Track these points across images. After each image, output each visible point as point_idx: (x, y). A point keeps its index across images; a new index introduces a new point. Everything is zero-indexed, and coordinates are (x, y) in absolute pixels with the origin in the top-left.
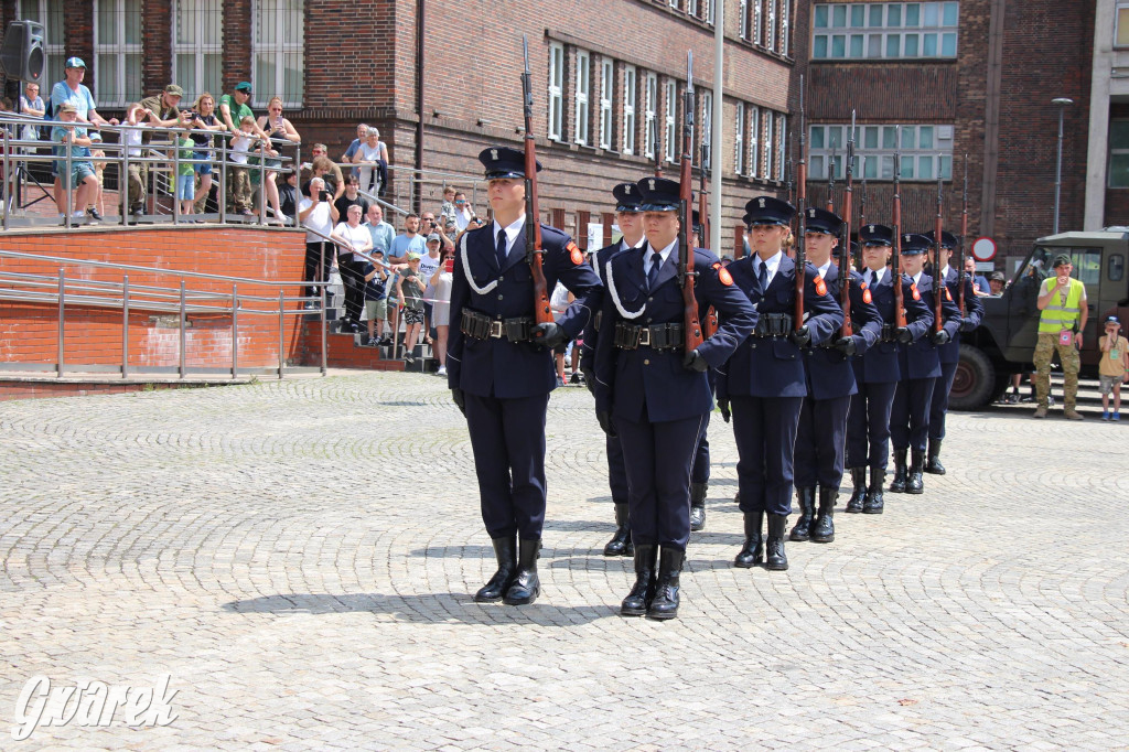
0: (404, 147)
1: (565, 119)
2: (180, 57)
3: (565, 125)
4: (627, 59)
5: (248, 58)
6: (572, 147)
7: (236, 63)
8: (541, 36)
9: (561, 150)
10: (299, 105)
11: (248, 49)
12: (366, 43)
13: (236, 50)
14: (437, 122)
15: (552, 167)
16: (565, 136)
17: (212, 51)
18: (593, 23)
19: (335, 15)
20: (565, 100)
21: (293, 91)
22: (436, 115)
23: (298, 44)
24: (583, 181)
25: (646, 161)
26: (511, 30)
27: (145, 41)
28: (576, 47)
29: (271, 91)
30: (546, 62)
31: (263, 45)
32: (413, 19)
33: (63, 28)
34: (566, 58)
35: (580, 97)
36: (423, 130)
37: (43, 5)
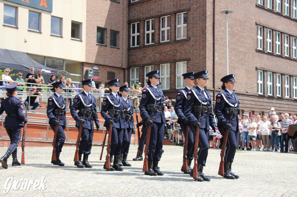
3: (264, 91)
4: (285, 73)
6: (266, 96)
7: (173, 79)
8: (254, 69)
9: (263, 97)
11: (175, 76)
13: (173, 76)
14: (219, 90)
15: (259, 101)
16: (264, 93)
17: (168, 77)
18: (272, 65)
19: (193, 66)
20: (264, 84)
24: (270, 104)
25: (293, 99)
26: (244, 67)
28: (267, 71)
29: (180, 85)
30: (256, 75)
31: (178, 74)
32: (212, 66)
33: (139, 74)
34: (264, 74)
35: (269, 83)
36: (215, 92)
37: (135, 70)
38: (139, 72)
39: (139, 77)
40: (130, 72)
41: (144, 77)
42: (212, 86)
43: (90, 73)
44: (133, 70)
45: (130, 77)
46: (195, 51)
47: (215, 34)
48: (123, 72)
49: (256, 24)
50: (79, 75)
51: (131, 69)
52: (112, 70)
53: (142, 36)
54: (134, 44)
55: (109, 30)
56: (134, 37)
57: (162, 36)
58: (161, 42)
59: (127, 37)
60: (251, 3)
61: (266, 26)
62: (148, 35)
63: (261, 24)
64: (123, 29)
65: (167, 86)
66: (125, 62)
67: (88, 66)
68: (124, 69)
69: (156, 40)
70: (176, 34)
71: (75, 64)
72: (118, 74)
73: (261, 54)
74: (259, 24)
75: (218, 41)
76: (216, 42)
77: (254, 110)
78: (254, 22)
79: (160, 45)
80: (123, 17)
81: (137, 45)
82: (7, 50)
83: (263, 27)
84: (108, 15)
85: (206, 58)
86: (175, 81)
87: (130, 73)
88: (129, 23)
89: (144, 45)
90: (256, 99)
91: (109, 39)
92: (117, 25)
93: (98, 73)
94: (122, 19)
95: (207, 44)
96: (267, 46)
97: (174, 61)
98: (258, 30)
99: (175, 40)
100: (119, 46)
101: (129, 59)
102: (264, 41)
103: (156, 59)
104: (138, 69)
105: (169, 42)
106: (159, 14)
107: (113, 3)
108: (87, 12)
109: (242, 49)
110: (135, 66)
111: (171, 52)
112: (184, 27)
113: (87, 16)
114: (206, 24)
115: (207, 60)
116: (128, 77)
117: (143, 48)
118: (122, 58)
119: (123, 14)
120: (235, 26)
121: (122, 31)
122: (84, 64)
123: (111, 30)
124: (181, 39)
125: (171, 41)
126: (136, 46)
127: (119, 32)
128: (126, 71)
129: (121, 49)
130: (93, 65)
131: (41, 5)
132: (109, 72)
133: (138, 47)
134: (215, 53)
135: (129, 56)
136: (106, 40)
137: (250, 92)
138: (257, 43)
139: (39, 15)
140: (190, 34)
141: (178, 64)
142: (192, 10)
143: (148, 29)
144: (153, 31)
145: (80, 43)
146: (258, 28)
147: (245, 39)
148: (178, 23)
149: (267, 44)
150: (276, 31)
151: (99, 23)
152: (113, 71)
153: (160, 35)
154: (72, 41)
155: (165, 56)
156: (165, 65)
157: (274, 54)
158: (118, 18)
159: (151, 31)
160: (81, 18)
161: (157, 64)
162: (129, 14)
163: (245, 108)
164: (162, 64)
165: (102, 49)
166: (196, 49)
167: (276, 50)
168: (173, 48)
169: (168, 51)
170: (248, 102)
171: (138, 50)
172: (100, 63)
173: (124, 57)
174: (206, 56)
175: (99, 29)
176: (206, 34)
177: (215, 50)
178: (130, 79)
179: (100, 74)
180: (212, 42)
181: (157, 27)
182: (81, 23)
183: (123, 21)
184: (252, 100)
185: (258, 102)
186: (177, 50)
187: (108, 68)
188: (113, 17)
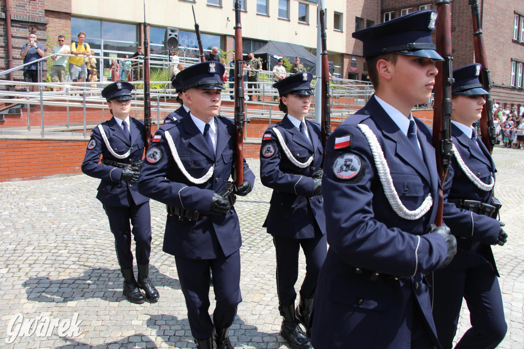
1: (515, 81)
3: (515, 82)
8: (510, 60)
9: (514, 89)
15: (511, 93)
16: (515, 85)
19: (458, 58)
20: (515, 76)
24: (519, 97)
28: (519, 62)
30: (511, 66)
34: (516, 65)
35: (520, 75)
49: (514, 12)
50: (339, 67)
55: (365, 20)
61: (522, 14)
63: (518, 13)
64: (377, 20)
67: (347, 57)
71: (334, 55)
73: (516, 45)
74: (516, 12)
78: (513, 10)
80: (378, 7)
83: (520, 15)
84: (364, 4)
88: (382, 13)
90: (509, 91)
92: (372, 15)
93: (356, 64)
94: (376, 8)
96: (521, 36)
98: (515, 18)
102: (518, 31)
106: (418, 3)
108: (347, 2)
109: (501, 40)
113: (347, 7)
119: (378, 3)
120: (498, 15)
122: (344, 55)
123: (367, 20)
130: (351, 56)
137: (506, 84)
138: (513, 33)
139: (306, 7)
140: (456, 24)
145: (341, 33)
146: (515, 16)
147: (505, 28)
151: (357, 13)
154: (335, 32)
158: (373, 7)
160: (342, 9)
162: (382, 3)
166: (462, 40)
172: (358, 54)
175: (357, 19)
179: (357, 66)
183: (377, 10)
184: (506, 92)
185: (511, 95)
188: (369, 7)
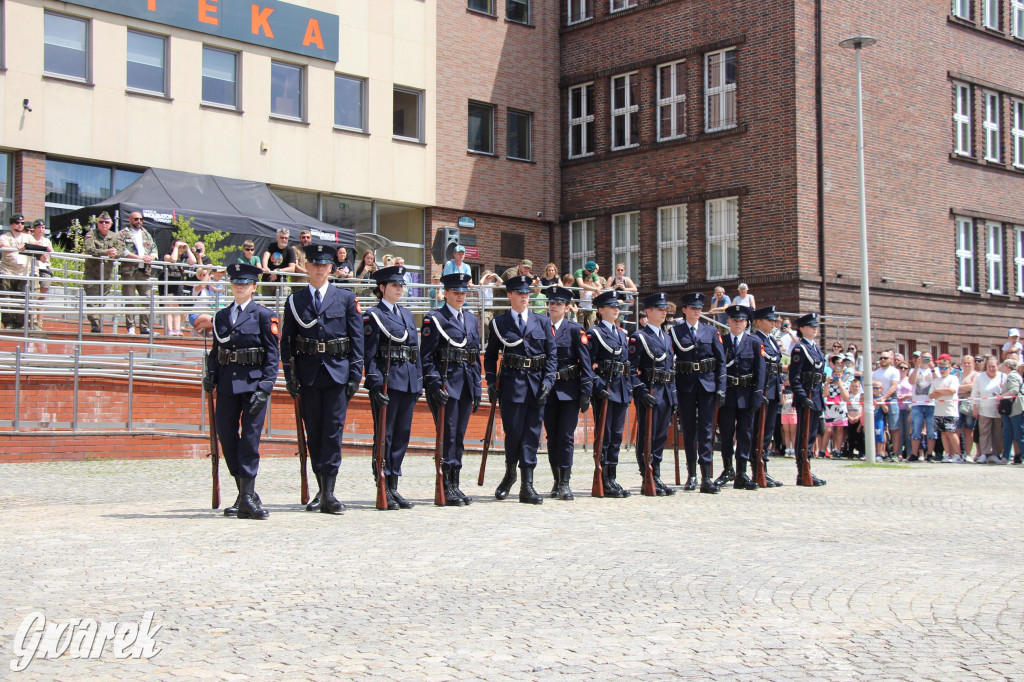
0: (809, 300)
2: (662, 250)
3: (977, 280)
5: (704, 246)
6: (983, 296)
7: (696, 251)
8: (946, 214)
9: (973, 299)
10: (736, 276)
11: (704, 240)
12: (779, 228)
13: (696, 242)
14: (839, 281)
15: (963, 311)
16: (977, 288)
17: (681, 244)
18: (1002, 201)
20: (976, 260)
21: (732, 267)
22: (839, 276)
23: (735, 234)
26: (915, 211)
27: (641, 242)
28: (985, 220)
29: (719, 268)
30: (952, 232)
31: (714, 237)
32: (815, 208)
33: (594, 239)
34: (975, 229)
35: (993, 257)
36: (826, 287)
37: (584, 226)
38: (596, 231)
39: (596, 247)
40: (568, 232)
41: (611, 246)
42: (816, 270)
43: (450, 239)
44: (578, 228)
45: (568, 247)
46: (762, 165)
47: (824, 110)
48: (547, 234)
49: (950, 77)
50: (417, 246)
51: (571, 223)
52: (514, 227)
53: (601, 124)
54: (577, 149)
55: (502, 109)
56: (577, 129)
57: (662, 121)
58: (659, 139)
59: (558, 127)
60: (933, 12)
61: (981, 83)
62: (620, 119)
63: (963, 78)
64: (545, 106)
65: (679, 272)
66: (553, 205)
67: (444, 218)
68: (549, 225)
69: (645, 135)
70: (703, 115)
71: (407, 212)
72: (533, 240)
73: (965, 169)
74: (958, 76)
75: (832, 131)
76: (825, 135)
77: (946, 340)
78: (942, 70)
79: (657, 150)
80: (545, 69)
81: (588, 151)
82: (212, 179)
83: (972, 85)
84: (501, 65)
85: (795, 185)
86: (703, 258)
87: (568, 237)
88: (563, 86)
89: (608, 151)
90: (954, 307)
91: (505, 134)
92: (526, 94)
93: (475, 237)
94: (541, 74)
95: (799, 142)
96: (984, 143)
97: (700, 195)
98: (955, 94)
99: (702, 132)
100: (533, 156)
101: (563, 194)
102: (973, 130)
103: (645, 191)
104: (593, 224)
105: (682, 139)
106: (652, 56)
107: (515, 28)
108: (438, 58)
109: (906, 156)
110: (584, 214)
111: (691, 170)
112: (727, 93)
113: (439, 71)
114: (794, 82)
115: (800, 190)
116: (563, 248)
117: (605, 159)
118: (545, 190)
119: (544, 60)
120: (885, 85)
121: (541, 111)
122: (433, 211)
123: (509, 109)
124: (720, 129)
125: (689, 136)
126: (584, 153)
127: (532, 113)
128: (557, 230)
129: (540, 165)
130: (459, 215)
131: (306, 43)
132: (505, 235)
133: (590, 157)
134: (825, 169)
135: (564, 185)
136: (496, 139)
137: (935, 284)
138: (954, 135)
139: (300, 72)
140: (748, 113)
141: (711, 206)
142: (751, 41)
143: (620, 104)
144: (635, 108)
145: (419, 149)
146: (954, 89)
147: (915, 123)
148: (710, 83)
149: (984, 138)
150: (1010, 95)
151: (475, 89)
152: (519, 230)
153: (655, 121)
154: (396, 145)
155: (671, 183)
156: (674, 209)
157: (1008, 168)
158: (528, 72)
159: (628, 109)
160: (420, 75)
161: (647, 206)
162: (561, 60)
163: (919, 335)
164: (661, 206)
165: (483, 167)
166: (766, 160)
167: (1013, 155)
168: (695, 157)
169: (681, 168)
170: (928, 316)
171: (592, 165)
172: (479, 209)
173: (551, 189)
174: (796, 178)
175: (475, 107)
176: (794, 112)
177: (824, 161)
178: (568, 252)
179: (480, 242)
180: (814, 135)
181: (646, 97)
182: (422, 91)
183: (545, 79)
184: (939, 309)
185: (957, 315)
186: (707, 164)
187: (503, 222)
188: (514, 71)
